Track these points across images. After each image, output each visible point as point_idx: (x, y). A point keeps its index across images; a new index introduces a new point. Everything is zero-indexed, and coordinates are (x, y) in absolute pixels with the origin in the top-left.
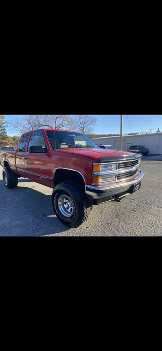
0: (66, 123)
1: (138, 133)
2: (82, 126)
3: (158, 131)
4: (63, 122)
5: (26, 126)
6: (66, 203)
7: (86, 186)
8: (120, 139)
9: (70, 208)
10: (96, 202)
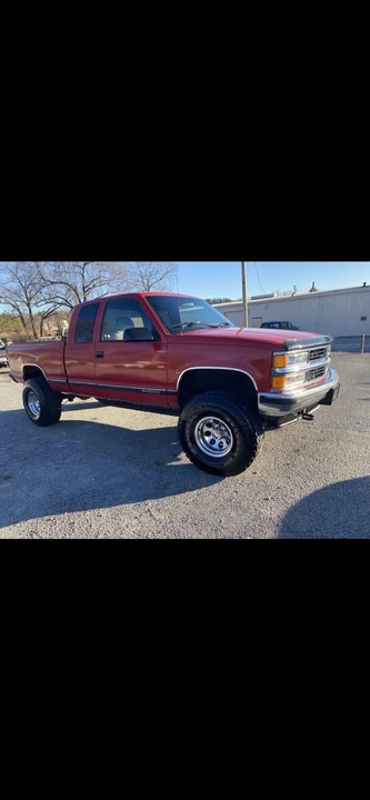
0: (107, 275)
1: (272, 296)
2: (146, 281)
3: (313, 289)
4: (102, 274)
5: (8, 286)
6: (208, 434)
7: (259, 395)
8: (242, 308)
9: (217, 442)
10: (273, 423)
